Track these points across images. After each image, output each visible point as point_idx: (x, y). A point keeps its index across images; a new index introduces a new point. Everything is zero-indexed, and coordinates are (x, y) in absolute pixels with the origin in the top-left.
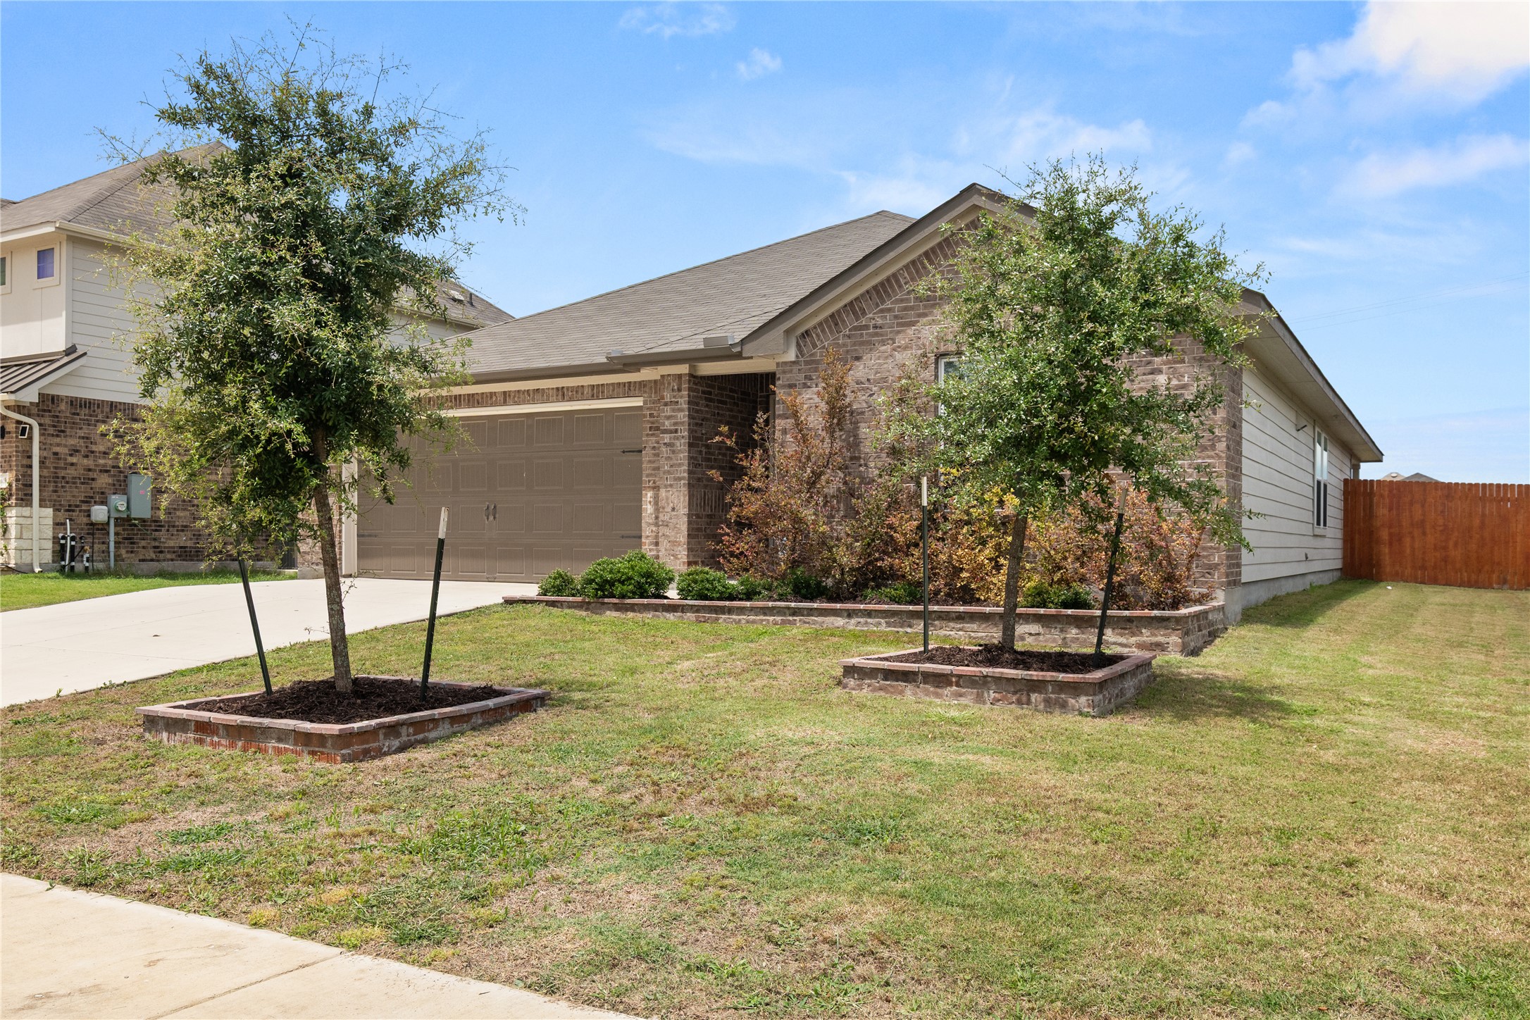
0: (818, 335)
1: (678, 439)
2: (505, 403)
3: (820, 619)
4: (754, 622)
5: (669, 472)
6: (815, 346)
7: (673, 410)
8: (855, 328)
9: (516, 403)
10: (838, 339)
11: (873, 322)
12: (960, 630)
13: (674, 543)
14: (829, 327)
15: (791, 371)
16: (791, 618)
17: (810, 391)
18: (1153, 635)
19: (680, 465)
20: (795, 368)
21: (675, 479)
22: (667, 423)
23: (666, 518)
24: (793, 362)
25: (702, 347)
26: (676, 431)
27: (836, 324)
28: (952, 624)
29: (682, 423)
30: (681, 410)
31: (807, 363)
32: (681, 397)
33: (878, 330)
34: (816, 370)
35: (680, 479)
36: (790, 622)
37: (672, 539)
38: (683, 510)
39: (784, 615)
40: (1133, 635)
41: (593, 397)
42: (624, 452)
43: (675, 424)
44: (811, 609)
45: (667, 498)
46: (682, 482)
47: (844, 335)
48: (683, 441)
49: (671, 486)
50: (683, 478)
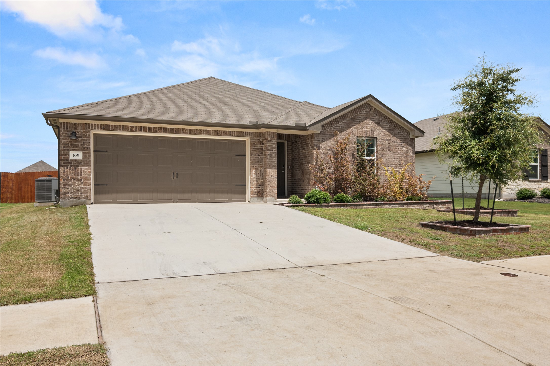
0: (326, 127)
1: (273, 153)
2: (190, 133)
3: (383, 206)
4: (366, 208)
5: (270, 164)
6: (325, 130)
7: (272, 144)
8: (336, 126)
9: (195, 134)
10: (332, 128)
11: (341, 125)
12: (414, 207)
13: (273, 187)
14: (329, 125)
15: (318, 136)
16: (376, 206)
17: (324, 142)
18: (448, 205)
19: (274, 162)
20: (320, 135)
21: (272, 166)
22: (269, 147)
23: (269, 179)
24: (319, 134)
25: (294, 125)
26: (273, 150)
27: (331, 124)
28: (412, 205)
29: (275, 148)
30: (274, 144)
31: (323, 134)
32: (274, 140)
33: (343, 128)
34: (326, 137)
35: (274, 166)
36: (376, 207)
37: (272, 186)
38: (275, 176)
39: (374, 205)
40: (445, 205)
41: (230, 135)
42: (236, 155)
43: (272, 148)
44: (381, 204)
45: (270, 172)
46: (275, 167)
47: (333, 128)
48: (275, 154)
49: (271, 168)
50: (275, 166)
